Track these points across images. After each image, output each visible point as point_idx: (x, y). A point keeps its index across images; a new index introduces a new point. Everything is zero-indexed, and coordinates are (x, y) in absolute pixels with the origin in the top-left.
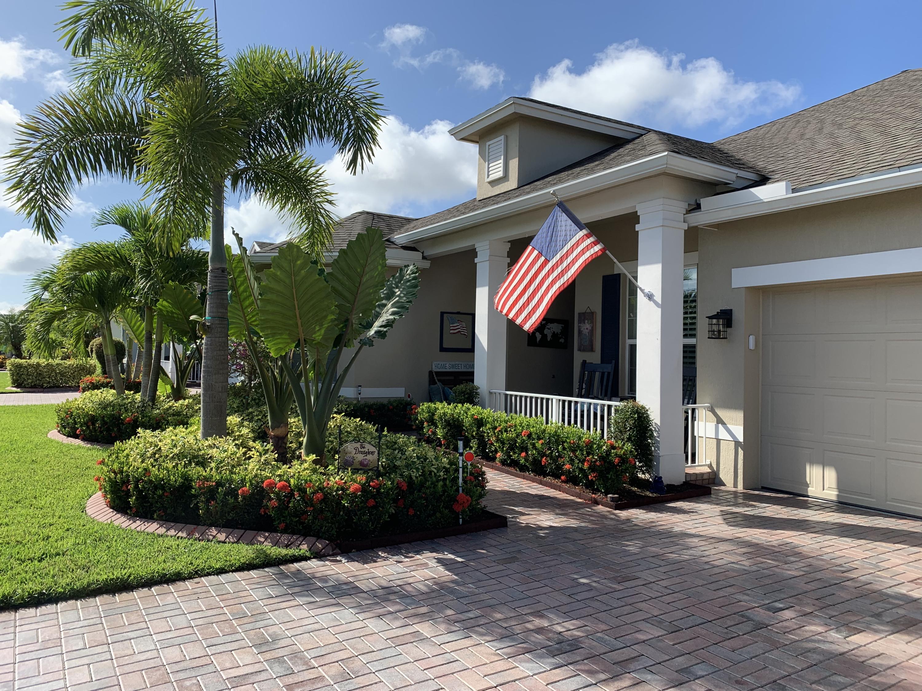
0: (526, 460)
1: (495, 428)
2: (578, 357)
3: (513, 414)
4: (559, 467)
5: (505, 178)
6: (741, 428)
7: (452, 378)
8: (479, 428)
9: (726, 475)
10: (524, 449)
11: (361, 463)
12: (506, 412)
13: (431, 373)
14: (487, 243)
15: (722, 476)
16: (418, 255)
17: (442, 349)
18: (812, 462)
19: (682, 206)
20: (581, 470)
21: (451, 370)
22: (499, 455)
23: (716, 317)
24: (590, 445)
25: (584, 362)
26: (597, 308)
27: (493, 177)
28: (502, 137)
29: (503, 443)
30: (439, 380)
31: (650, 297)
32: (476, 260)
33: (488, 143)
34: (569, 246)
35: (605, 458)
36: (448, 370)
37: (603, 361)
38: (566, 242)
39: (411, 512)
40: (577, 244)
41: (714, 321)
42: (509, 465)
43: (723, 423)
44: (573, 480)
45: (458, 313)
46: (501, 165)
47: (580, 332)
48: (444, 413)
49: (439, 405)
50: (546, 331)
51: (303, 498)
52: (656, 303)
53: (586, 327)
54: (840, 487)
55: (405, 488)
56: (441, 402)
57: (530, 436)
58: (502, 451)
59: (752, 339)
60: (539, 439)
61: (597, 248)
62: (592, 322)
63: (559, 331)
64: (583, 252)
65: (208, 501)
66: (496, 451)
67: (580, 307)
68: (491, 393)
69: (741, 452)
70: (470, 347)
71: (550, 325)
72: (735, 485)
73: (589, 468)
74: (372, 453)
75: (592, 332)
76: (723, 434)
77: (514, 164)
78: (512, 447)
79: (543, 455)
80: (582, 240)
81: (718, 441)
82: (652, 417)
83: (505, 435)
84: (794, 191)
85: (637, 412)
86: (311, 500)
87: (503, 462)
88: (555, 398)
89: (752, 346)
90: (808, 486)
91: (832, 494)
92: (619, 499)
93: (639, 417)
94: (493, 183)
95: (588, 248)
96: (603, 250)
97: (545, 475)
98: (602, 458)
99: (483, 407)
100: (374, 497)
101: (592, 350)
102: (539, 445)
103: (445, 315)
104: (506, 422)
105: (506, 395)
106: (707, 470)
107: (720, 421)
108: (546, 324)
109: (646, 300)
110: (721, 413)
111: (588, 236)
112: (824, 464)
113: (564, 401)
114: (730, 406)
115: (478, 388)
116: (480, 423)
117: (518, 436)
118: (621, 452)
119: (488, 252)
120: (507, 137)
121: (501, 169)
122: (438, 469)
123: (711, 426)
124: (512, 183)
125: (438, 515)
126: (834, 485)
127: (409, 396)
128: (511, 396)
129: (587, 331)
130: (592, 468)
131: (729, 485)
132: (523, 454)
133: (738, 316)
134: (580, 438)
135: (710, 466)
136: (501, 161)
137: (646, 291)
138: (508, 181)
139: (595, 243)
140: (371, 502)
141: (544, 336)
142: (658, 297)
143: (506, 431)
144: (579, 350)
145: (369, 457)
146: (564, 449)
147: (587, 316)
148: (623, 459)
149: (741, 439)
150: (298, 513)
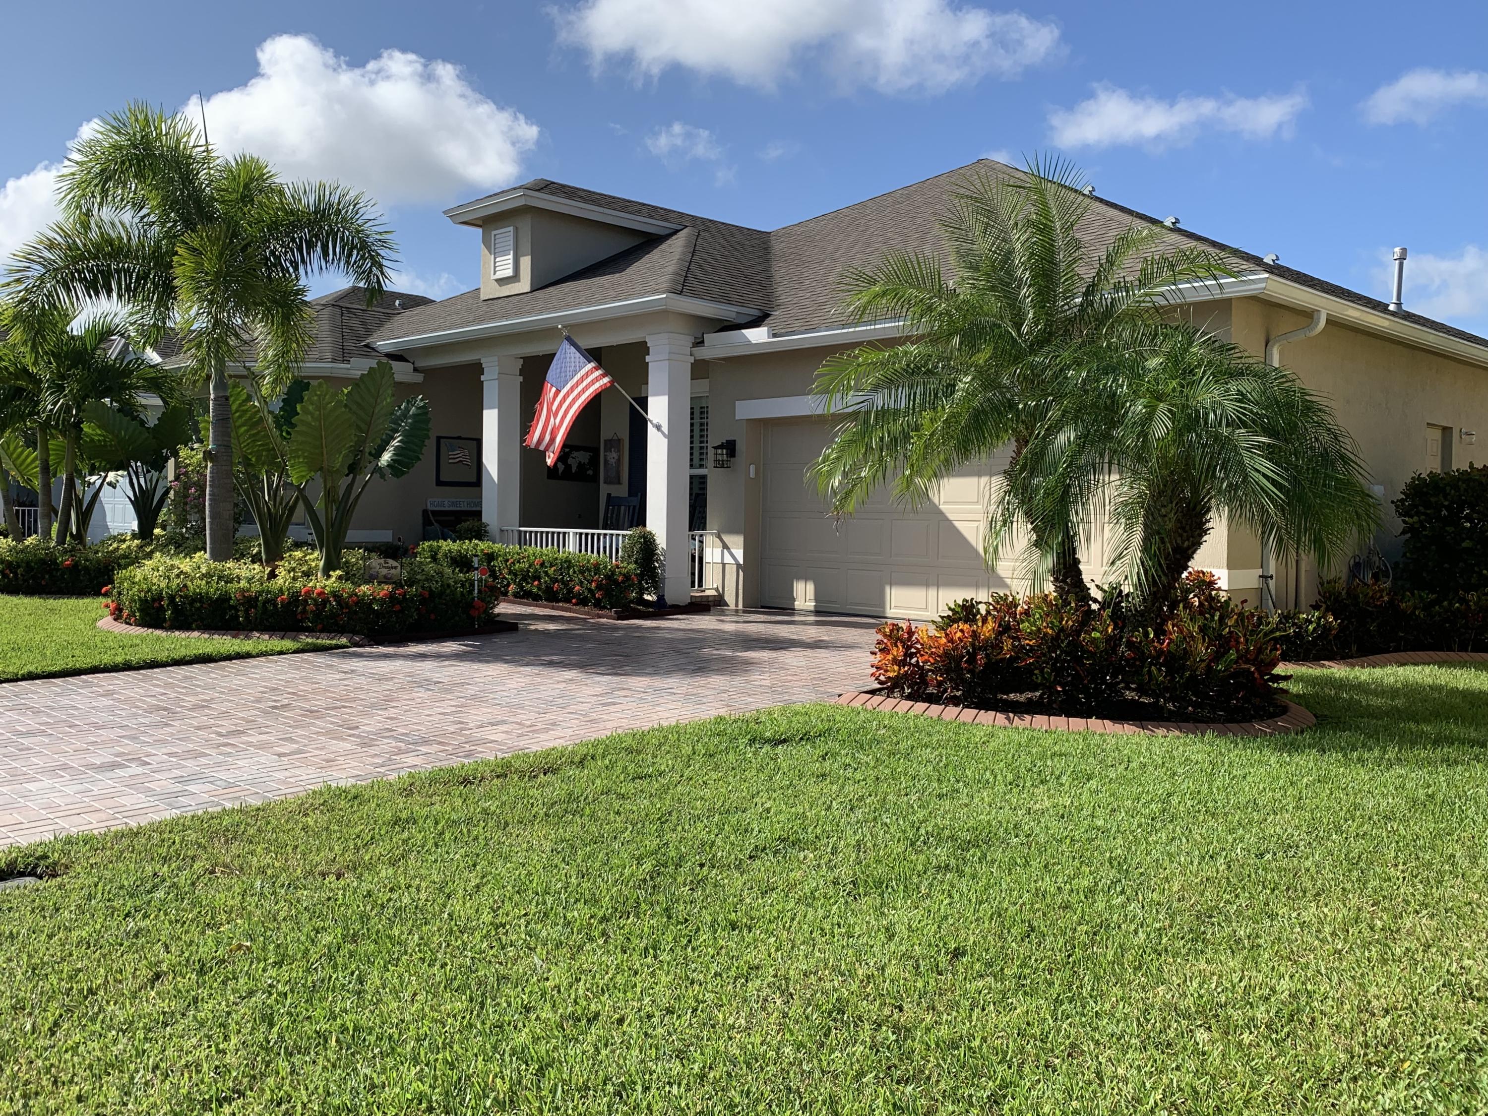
0: (539, 589)
1: (507, 560)
2: (604, 489)
3: (527, 547)
4: (570, 591)
5: (515, 277)
6: (742, 551)
7: (453, 518)
8: (489, 563)
9: (730, 598)
10: (537, 577)
11: (385, 577)
12: (520, 544)
13: (425, 512)
14: (496, 358)
15: (726, 598)
16: (409, 366)
17: (439, 483)
18: (799, 578)
19: (689, 341)
20: (590, 590)
21: (451, 509)
22: (512, 588)
23: (721, 447)
24: (597, 566)
25: (609, 495)
26: (625, 435)
27: (500, 275)
28: (511, 229)
29: (515, 575)
30: (437, 521)
31: (658, 427)
32: (483, 378)
33: (494, 233)
34: (578, 376)
35: (610, 577)
36: (447, 509)
37: (630, 495)
38: (576, 373)
39: (433, 617)
40: (587, 375)
41: (719, 451)
42: (522, 597)
43: (728, 548)
44: (583, 602)
45: (459, 438)
46: (511, 261)
47: (606, 461)
48: (450, 551)
49: (442, 543)
50: (570, 461)
51: (339, 603)
52: (663, 433)
53: (613, 456)
54: (817, 599)
55: (427, 596)
56: (445, 540)
57: (542, 564)
58: (515, 583)
59: (752, 468)
60: (551, 566)
61: (606, 380)
62: (619, 451)
63: (587, 461)
64: (593, 382)
65: (247, 611)
66: (508, 585)
67: (606, 434)
68: (502, 531)
69: (741, 574)
70: (474, 480)
71: (575, 454)
72: (737, 605)
73: (597, 587)
74: (396, 568)
75: (619, 461)
76: (728, 559)
77: (526, 262)
78: (525, 578)
79: (556, 580)
80: (591, 372)
81: (724, 565)
82: (658, 542)
83: (517, 565)
84: (775, 336)
85: (644, 537)
86: (347, 604)
87: (516, 595)
88: (572, 531)
89: (752, 475)
90: (794, 600)
91: (811, 605)
92: (622, 612)
93: (645, 542)
94: (502, 281)
95: (597, 379)
96: (611, 382)
97: (558, 601)
98: (607, 577)
99: (494, 543)
100: (399, 602)
101: (619, 482)
102: (551, 571)
103: (442, 441)
104: (518, 554)
105: (520, 532)
106: (714, 593)
107: (725, 546)
108: (570, 452)
109: (655, 430)
110: (726, 538)
111: (596, 369)
112: (807, 580)
113: (581, 534)
114: (732, 530)
115: (487, 525)
116: (490, 557)
117: (530, 566)
118: (624, 571)
119: (497, 369)
120: (516, 230)
121: (511, 266)
122: (456, 582)
123: (718, 551)
124: (524, 285)
125: (457, 618)
126: (812, 597)
127: (399, 539)
128: (526, 532)
129: (613, 461)
130: (599, 587)
131: (732, 606)
132: (536, 583)
133: (740, 447)
134: (589, 561)
135: (717, 590)
136: (511, 257)
137: (655, 422)
138: (519, 281)
139: (604, 376)
140: (397, 608)
141: (568, 467)
142: (665, 429)
143: (519, 562)
144: (605, 482)
145: (393, 571)
146: (574, 572)
147: (614, 444)
148: (627, 577)
149: (741, 562)
150: (333, 615)
